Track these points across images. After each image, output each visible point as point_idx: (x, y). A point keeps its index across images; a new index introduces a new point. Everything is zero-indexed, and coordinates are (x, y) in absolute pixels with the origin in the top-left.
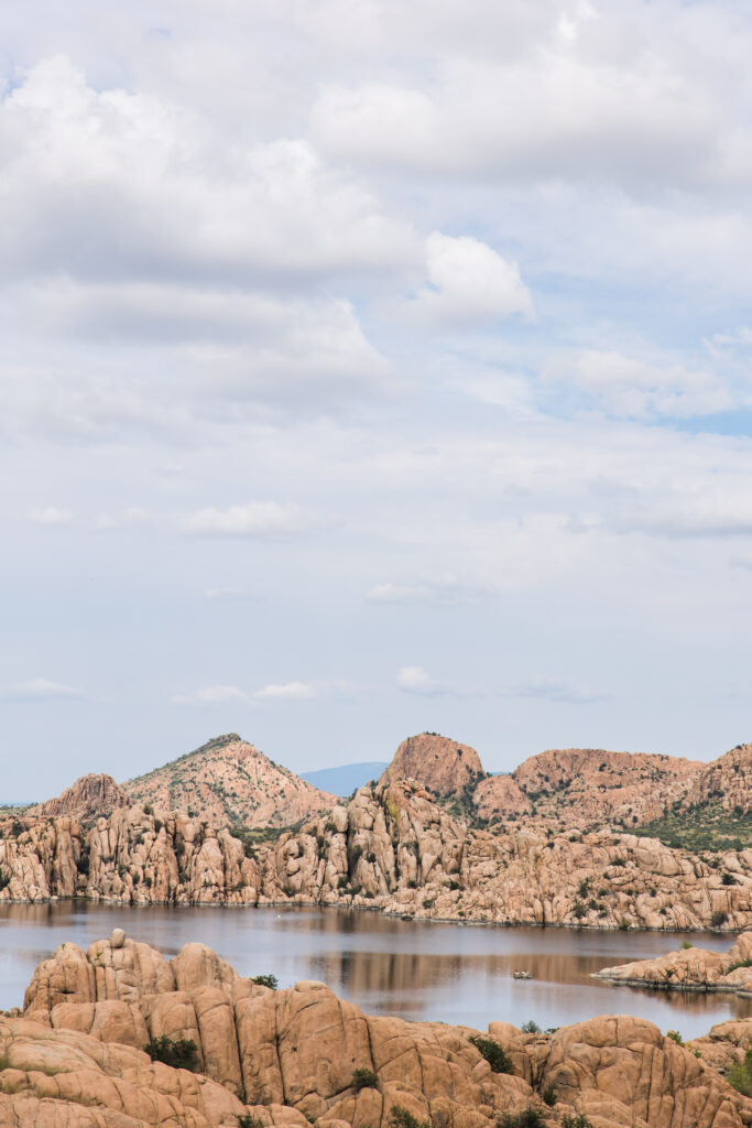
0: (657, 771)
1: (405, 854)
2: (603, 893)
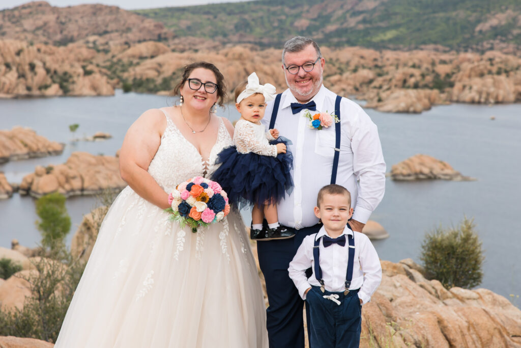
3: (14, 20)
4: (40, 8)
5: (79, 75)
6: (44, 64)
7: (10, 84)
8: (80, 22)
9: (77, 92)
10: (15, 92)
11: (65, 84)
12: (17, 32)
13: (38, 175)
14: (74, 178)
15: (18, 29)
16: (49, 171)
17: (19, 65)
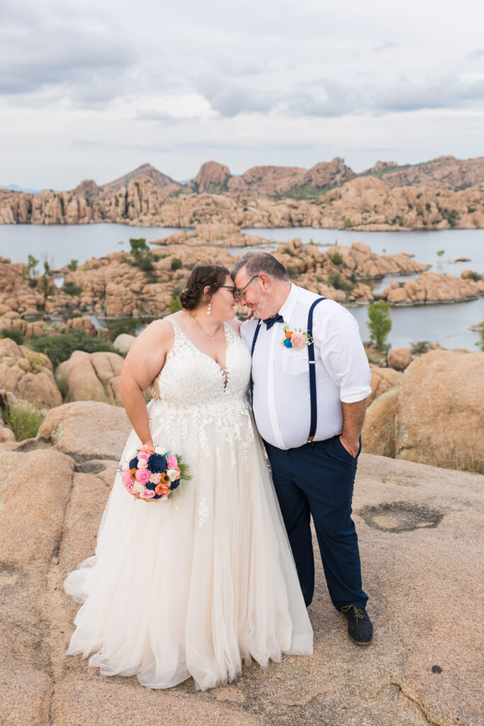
0: (294, 172)
1: (144, 205)
2: (201, 215)
3: (427, 171)
4: (447, 162)
5: (464, 213)
6: (438, 204)
7: (411, 220)
8: (478, 171)
9: (460, 226)
10: (415, 226)
11: (452, 220)
12: (428, 180)
13: (393, 288)
14: (420, 291)
15: (430, 178)
16: (401, 285)
17: (419, 206)
